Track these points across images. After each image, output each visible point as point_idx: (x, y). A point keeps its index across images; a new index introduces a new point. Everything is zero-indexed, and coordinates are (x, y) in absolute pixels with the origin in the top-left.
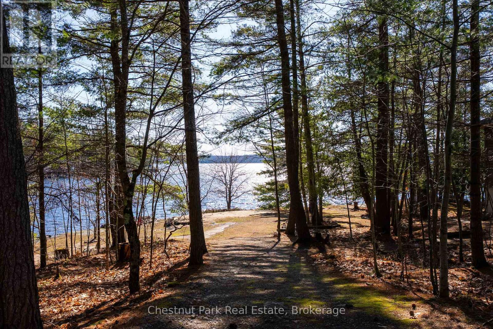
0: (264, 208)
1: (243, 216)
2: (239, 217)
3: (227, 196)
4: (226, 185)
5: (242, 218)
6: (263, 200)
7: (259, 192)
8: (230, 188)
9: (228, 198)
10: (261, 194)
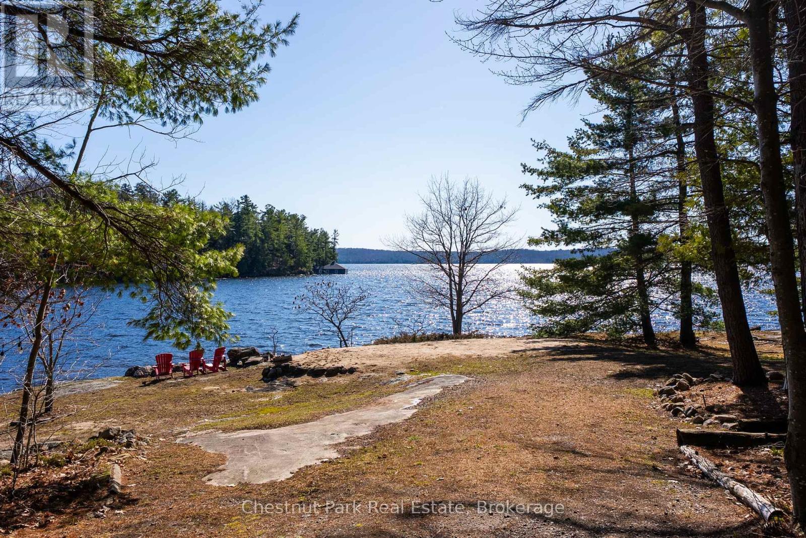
0: (547, 332)
1: (494, 353)
2: (479, 357)
3: (452, 304)
4: (449, 276)
5: (490, 359)
6: (544, 311)
7: (535, 291)
8: (460, 283)
9: (455, 307)
10: (540, 296)
